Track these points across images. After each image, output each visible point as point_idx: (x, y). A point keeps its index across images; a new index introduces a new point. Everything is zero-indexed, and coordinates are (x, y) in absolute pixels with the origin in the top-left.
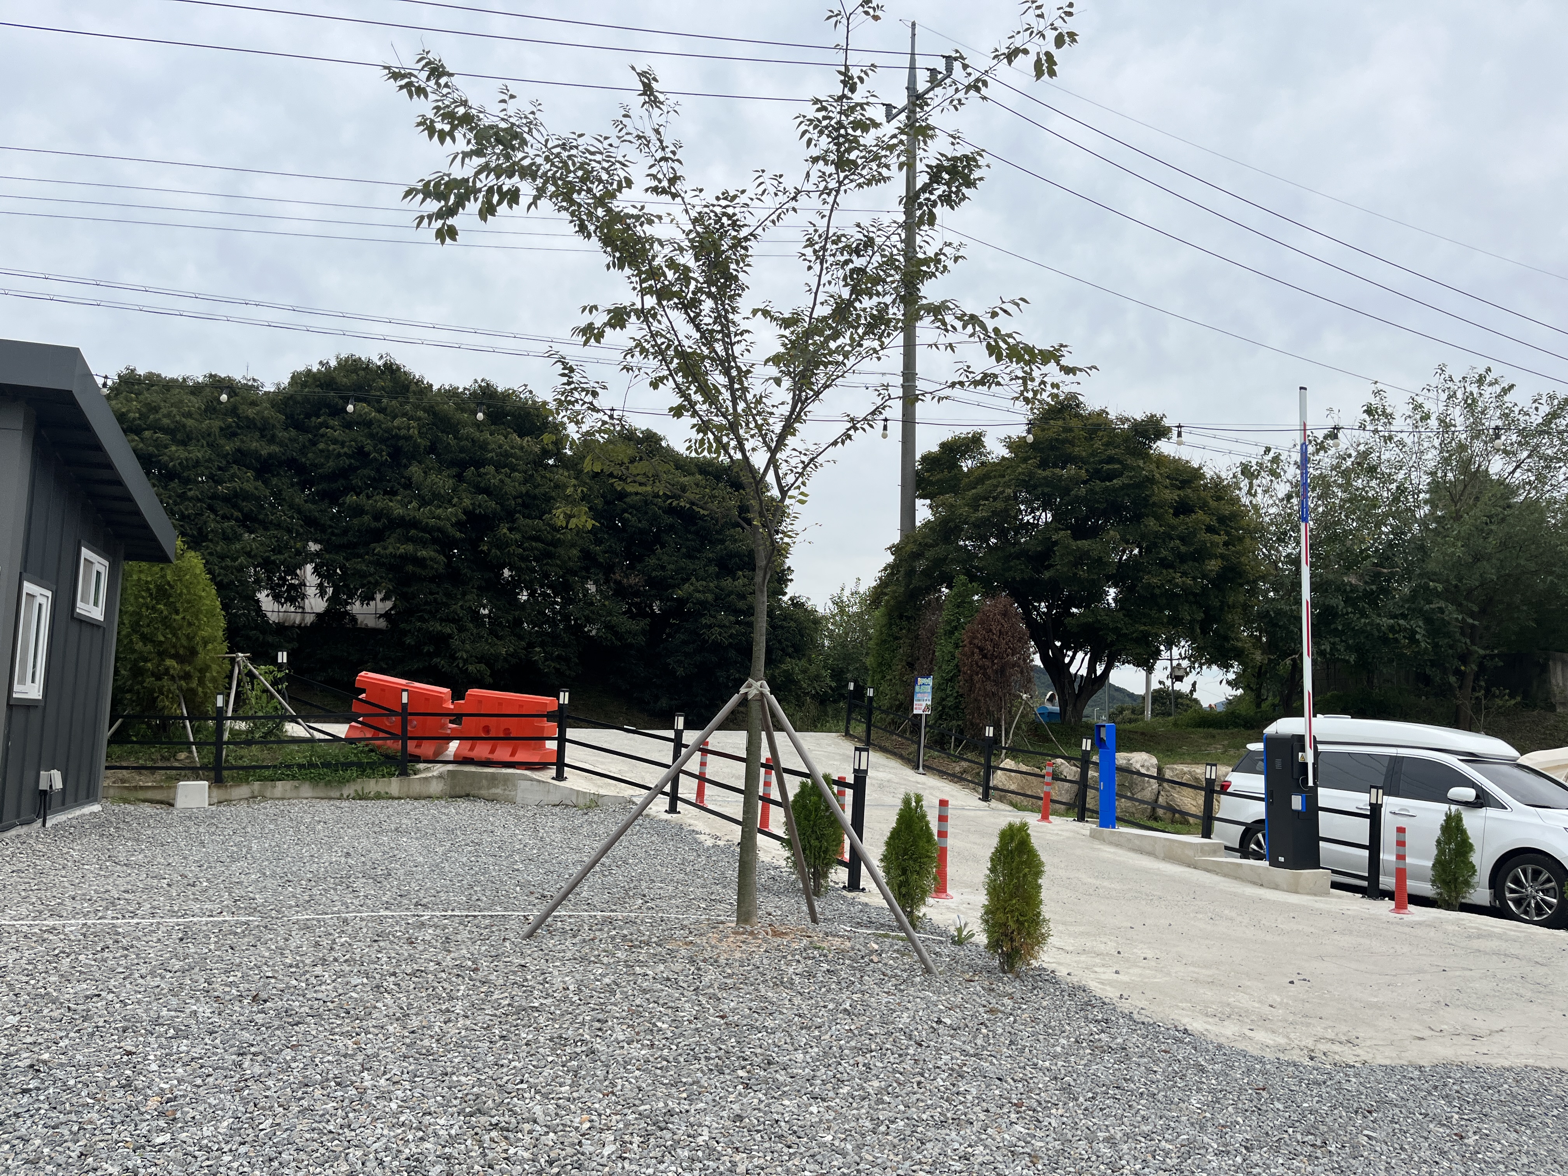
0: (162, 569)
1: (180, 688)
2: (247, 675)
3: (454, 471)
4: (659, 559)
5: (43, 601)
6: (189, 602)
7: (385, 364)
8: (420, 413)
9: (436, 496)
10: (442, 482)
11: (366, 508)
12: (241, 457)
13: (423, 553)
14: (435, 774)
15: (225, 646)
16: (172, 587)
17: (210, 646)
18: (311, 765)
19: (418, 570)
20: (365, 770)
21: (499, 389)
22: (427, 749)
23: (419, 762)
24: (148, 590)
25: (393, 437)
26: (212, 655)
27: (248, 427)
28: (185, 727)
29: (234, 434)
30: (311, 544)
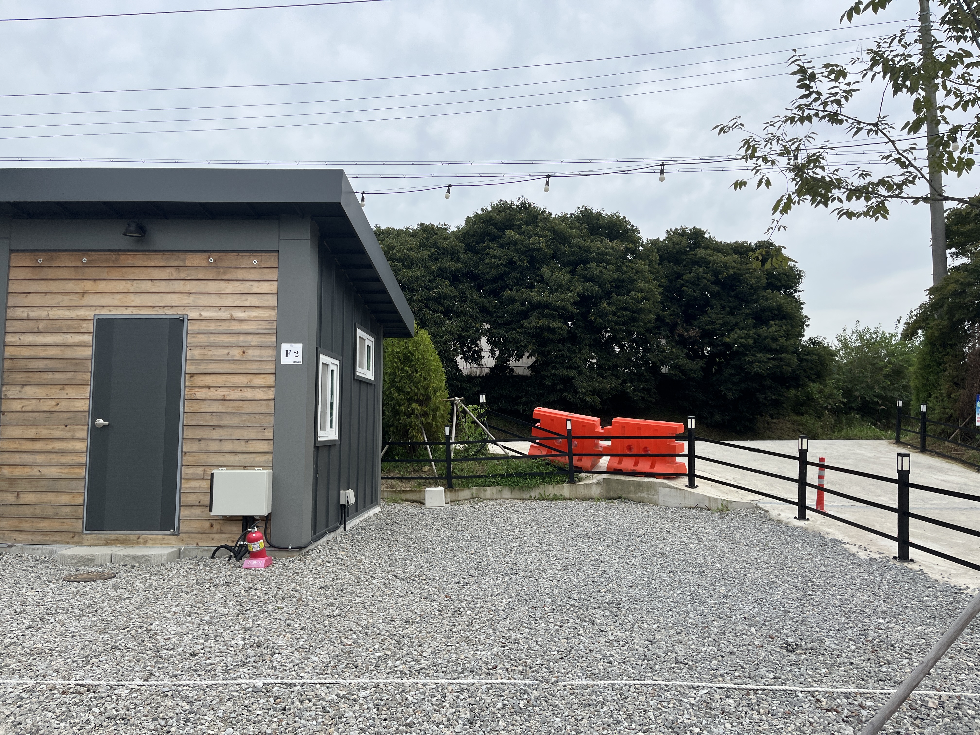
0: (406, 343)
1: (422, 423)
2: (462, 412)
3: (569, 269)
4: (710, 317)
5: (334, 368)
6: (423, 364)
7: (522, 204)
8: (546, 233)
9: (559, 286)
10: (563, 276)
11: (516, 298)
12: (442, 273)
13: (554, 324)
14: (594, 481)
15: (446, 393)
16: (412, 355)
17: (438, 394)
18: (509, 475)
19: (551, 336)
20: (544, 479)
21: (594, 212)
22: (586, 462)
23: (582, 472)
24: (399, 357)
25: (530, 250)
26: (440, 399)
27: (444, 254)
28: (426, 448)
29: (436, 259)
30: (485, 324)
